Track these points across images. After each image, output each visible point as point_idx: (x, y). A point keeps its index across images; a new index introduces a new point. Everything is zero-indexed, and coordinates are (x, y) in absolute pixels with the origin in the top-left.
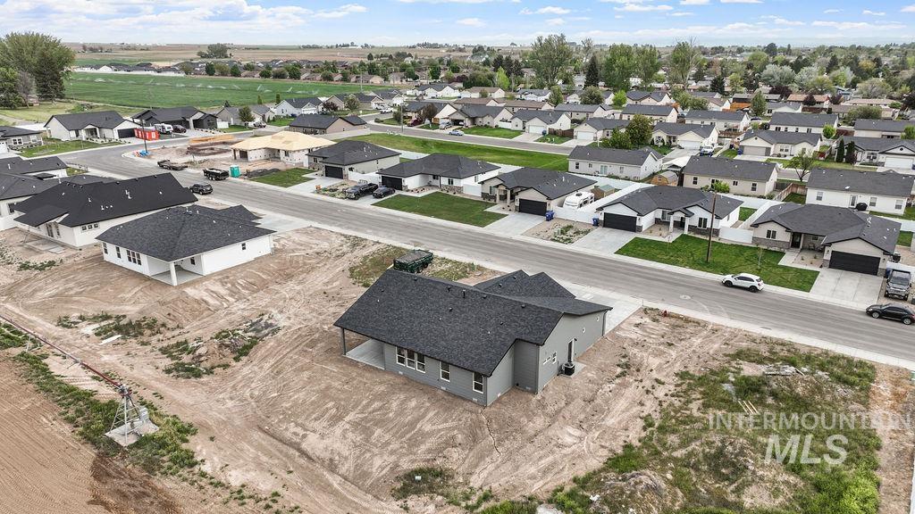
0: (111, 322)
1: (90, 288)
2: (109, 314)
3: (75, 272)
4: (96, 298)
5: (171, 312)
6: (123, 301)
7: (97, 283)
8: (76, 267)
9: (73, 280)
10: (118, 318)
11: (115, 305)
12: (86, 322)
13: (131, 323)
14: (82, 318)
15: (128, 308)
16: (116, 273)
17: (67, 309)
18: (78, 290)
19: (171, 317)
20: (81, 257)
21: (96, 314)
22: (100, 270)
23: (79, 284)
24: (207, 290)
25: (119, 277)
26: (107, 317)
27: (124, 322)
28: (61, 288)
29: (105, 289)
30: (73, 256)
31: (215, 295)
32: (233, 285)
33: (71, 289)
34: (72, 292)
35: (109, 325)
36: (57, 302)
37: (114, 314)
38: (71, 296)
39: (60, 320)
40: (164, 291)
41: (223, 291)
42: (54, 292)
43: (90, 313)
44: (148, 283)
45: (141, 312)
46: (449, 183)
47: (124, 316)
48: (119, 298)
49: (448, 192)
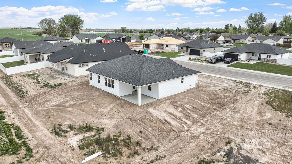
0: (93, 133)
1: (80, 102)
2: (91, 126)
3: (72, 90)
4: (82, 111)
5: (142, 130)
6: (102, 115)
7: (84, 99)
8: (73, 88)
9: (70, 95)
10: (98, 130)
11: (96, 117)
12: (73, 132)
13: (109, 136)
14: (71, 127)
15: (106, 121)
16: (97, 93)
17: (62, 117)
18: (71, 103)
19: (143, 135)
20: (77, 82)
21: (81, 124)
22: (87, 90)
23: (73, 99)
24: (165, 111)
25: (99, 96)
26: (89, 129)
27: (104, 136)
28: (61, 101)
29: (90, 103)
30: (73, 81)
31: (173, 117)
32: (183, 109)
33: (67, 101)
34: (67, 104)
35: (91, 136)
36: (57, 110)
37: (95, 126)
38: (67, 107)
39: (54, 128)
40: (132, 109)
41: (179, 115)
42: (57, 103)
43: (78, 122)
44: (119, 102)
45: (116, 127)
46: (267, 57)
47: (103, 129)
48: (99, 112)
49: (266, 62)
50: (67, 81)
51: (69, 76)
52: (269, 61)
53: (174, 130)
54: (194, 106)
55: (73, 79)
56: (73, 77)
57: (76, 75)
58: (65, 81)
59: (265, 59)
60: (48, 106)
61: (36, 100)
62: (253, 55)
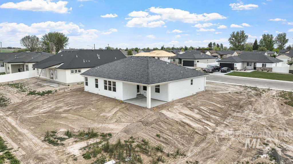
0: (98, 140)
1: (76, 107)
2: (95, 131)
3: (64, 97)
4: (81, 116)
5: (159, 133)
6: (105, 119)
7: (81, 104)
8: (65, 94)
9: (63, 101)
10: (104, 136)
11: (99, 123)
12: (72, 139)
13: (119, 142)
14: (69, 134)
15: (111, 126)
17: (56, 124)
18: (66, 108)
19: (161, 139)
20: (69, 89)
21: (82, 130)
22: (82, 96)
23: (67, 104)
26: (92, 135)
27: (113, 141)
28: (53, 107)
29: (89, 108)
30: (64, 88)
31: (191, 119)
32: (199, 110)
33: (61, 107)
34: (61, 110)
35: (97, 143)
36: (48, 117)
37: (100, 132)
38: (60, 113)
40: (141, 112)
41: (198, 117)
42: (48, 109)
43: (76, 129)
45: (126, 131)
46: (263, 66)
47: (110, 135)
48: (102, 117)
49: (262, 71)
50: (57, 89)
51: (59, 83)
52: (265, 70)
53: (197, 133)
54: (210, 108)
55: (64, 87)
56: (64, 84)
57: (68, 82)
58: (54, 88)
59: (260, 68)
60: (36, 114)
61: (21, 108)
62: (248, 65)
